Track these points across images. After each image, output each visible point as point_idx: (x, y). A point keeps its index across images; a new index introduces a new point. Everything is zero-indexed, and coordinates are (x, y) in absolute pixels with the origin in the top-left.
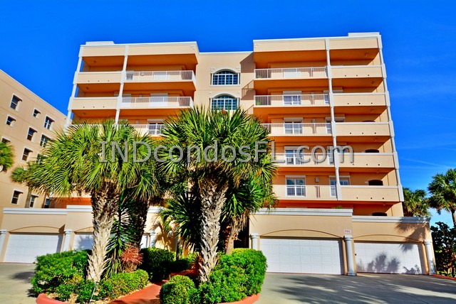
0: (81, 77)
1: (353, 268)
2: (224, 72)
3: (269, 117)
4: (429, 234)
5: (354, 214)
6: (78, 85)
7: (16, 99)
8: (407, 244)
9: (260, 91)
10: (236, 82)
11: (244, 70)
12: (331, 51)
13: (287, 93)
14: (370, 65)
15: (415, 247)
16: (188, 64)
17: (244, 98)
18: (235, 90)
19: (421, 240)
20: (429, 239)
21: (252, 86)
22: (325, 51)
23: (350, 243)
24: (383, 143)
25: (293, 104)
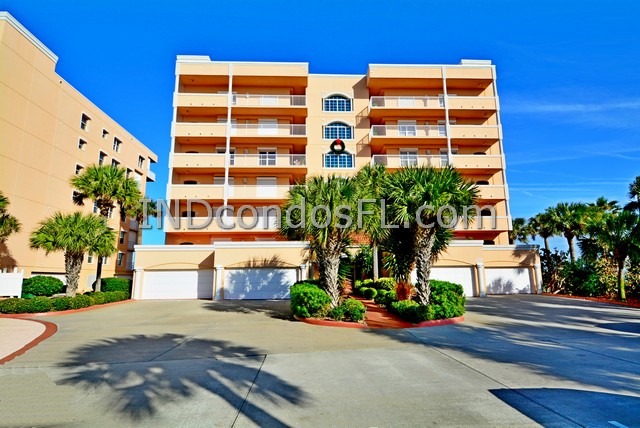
0: (182, 99)
1: (484, 289)
2: (335, 96)
3: (385, 148)
4: (538, 259)
5: (485, 244)
6: (178, 108)
7: (85, 118)
8: (521, 267)
9: (375, 120)
10: (349, 109)
11: (357, 96)
12: (447, 80)
13: (402, 123)
14: (481, 96)
15: (526, 270)
16: (297, 88)
17: (358, 126)
18: (349, 118)
19: (532, 264)
20: (538, 263)
21: (366, 114)
22: (441, 80)
23: (481, 270)
24: (492, 175)
25: (408, 135)
